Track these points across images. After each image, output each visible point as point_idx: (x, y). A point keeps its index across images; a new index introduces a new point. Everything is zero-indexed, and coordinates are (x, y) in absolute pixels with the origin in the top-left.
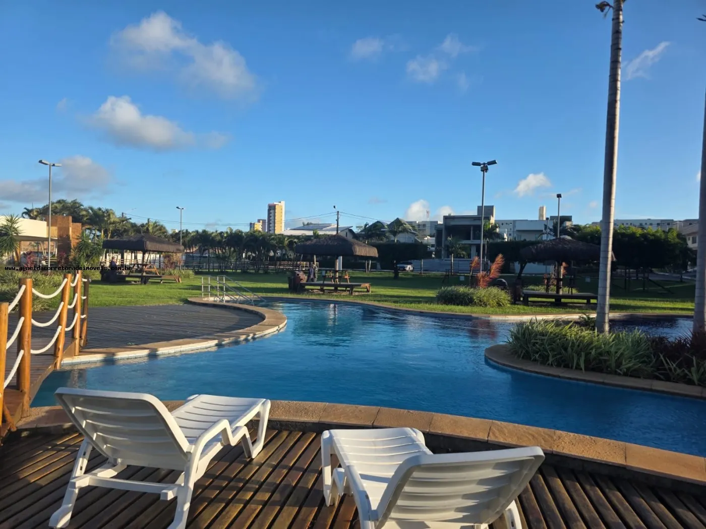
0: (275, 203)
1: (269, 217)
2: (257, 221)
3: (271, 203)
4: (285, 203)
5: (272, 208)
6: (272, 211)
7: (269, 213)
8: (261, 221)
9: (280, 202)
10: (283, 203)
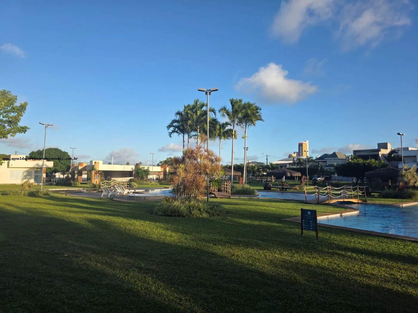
0: (302, 142)
1: (299, 150)
2: (293, 153)
3: (300, 142)
4: (309, 141)
5: (301, 145)
6: (300, 147)
7: (299, 148)
8: (296, 153)
9: (306, 141)
10: (307, 142)
